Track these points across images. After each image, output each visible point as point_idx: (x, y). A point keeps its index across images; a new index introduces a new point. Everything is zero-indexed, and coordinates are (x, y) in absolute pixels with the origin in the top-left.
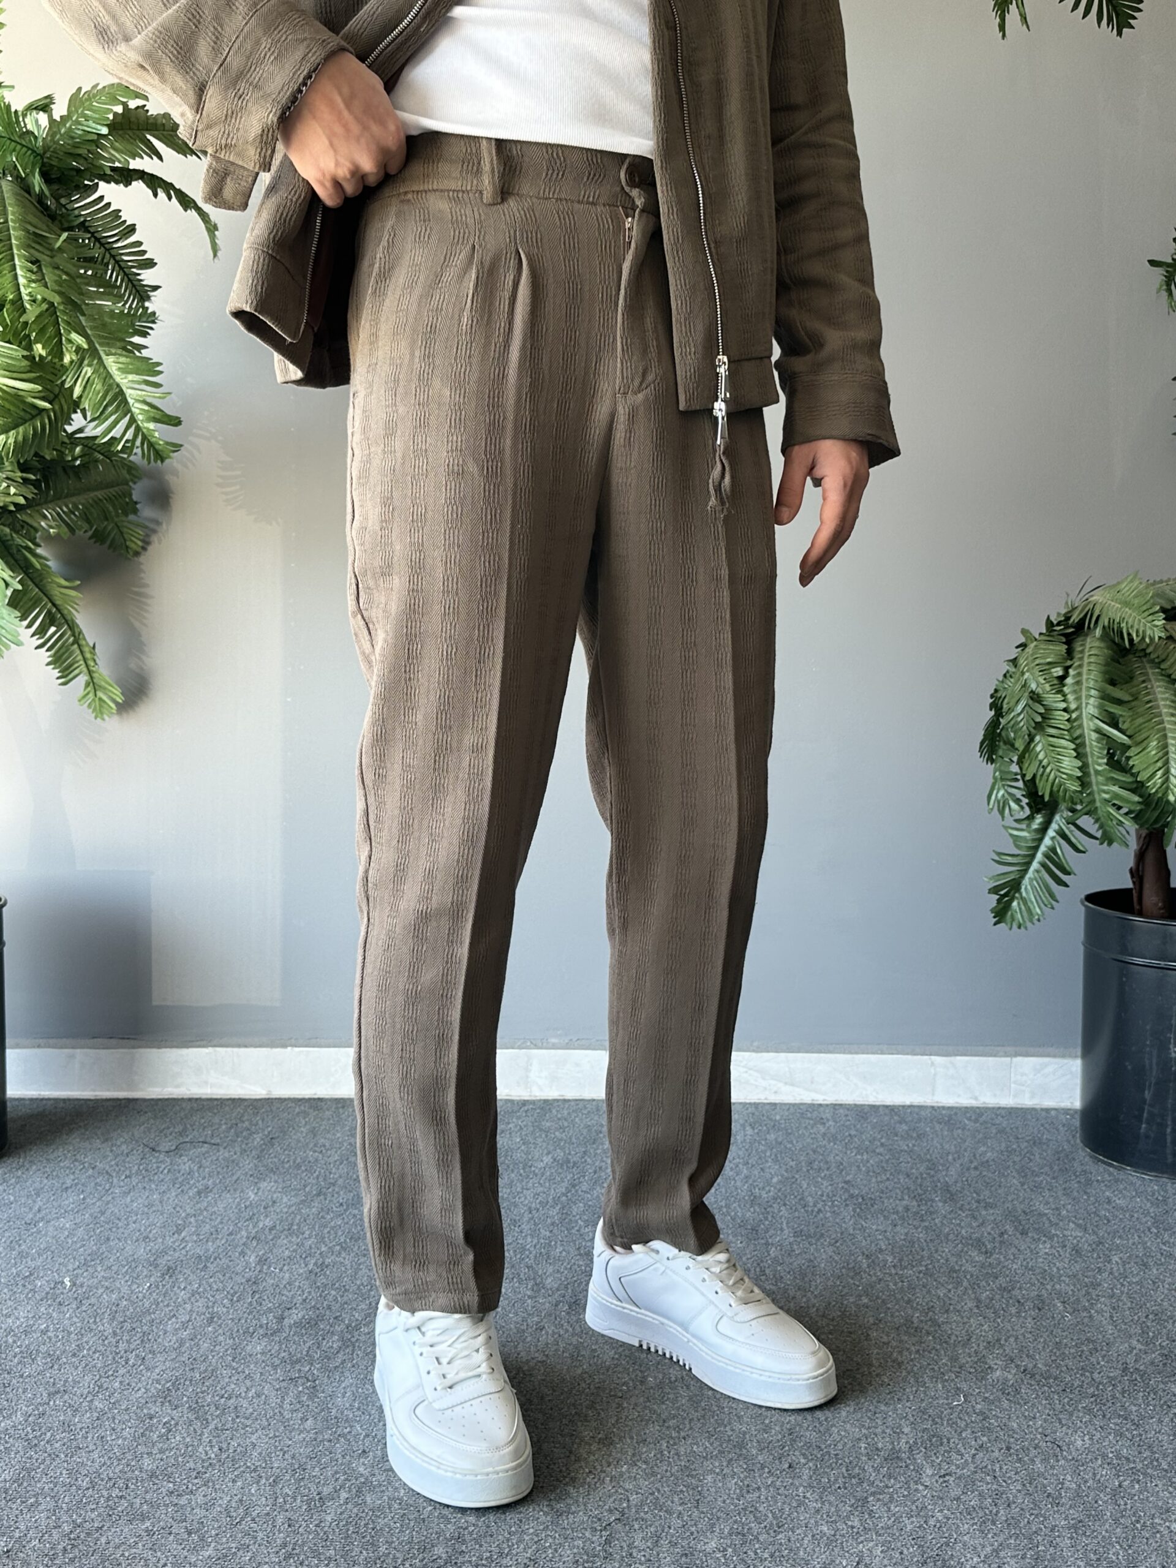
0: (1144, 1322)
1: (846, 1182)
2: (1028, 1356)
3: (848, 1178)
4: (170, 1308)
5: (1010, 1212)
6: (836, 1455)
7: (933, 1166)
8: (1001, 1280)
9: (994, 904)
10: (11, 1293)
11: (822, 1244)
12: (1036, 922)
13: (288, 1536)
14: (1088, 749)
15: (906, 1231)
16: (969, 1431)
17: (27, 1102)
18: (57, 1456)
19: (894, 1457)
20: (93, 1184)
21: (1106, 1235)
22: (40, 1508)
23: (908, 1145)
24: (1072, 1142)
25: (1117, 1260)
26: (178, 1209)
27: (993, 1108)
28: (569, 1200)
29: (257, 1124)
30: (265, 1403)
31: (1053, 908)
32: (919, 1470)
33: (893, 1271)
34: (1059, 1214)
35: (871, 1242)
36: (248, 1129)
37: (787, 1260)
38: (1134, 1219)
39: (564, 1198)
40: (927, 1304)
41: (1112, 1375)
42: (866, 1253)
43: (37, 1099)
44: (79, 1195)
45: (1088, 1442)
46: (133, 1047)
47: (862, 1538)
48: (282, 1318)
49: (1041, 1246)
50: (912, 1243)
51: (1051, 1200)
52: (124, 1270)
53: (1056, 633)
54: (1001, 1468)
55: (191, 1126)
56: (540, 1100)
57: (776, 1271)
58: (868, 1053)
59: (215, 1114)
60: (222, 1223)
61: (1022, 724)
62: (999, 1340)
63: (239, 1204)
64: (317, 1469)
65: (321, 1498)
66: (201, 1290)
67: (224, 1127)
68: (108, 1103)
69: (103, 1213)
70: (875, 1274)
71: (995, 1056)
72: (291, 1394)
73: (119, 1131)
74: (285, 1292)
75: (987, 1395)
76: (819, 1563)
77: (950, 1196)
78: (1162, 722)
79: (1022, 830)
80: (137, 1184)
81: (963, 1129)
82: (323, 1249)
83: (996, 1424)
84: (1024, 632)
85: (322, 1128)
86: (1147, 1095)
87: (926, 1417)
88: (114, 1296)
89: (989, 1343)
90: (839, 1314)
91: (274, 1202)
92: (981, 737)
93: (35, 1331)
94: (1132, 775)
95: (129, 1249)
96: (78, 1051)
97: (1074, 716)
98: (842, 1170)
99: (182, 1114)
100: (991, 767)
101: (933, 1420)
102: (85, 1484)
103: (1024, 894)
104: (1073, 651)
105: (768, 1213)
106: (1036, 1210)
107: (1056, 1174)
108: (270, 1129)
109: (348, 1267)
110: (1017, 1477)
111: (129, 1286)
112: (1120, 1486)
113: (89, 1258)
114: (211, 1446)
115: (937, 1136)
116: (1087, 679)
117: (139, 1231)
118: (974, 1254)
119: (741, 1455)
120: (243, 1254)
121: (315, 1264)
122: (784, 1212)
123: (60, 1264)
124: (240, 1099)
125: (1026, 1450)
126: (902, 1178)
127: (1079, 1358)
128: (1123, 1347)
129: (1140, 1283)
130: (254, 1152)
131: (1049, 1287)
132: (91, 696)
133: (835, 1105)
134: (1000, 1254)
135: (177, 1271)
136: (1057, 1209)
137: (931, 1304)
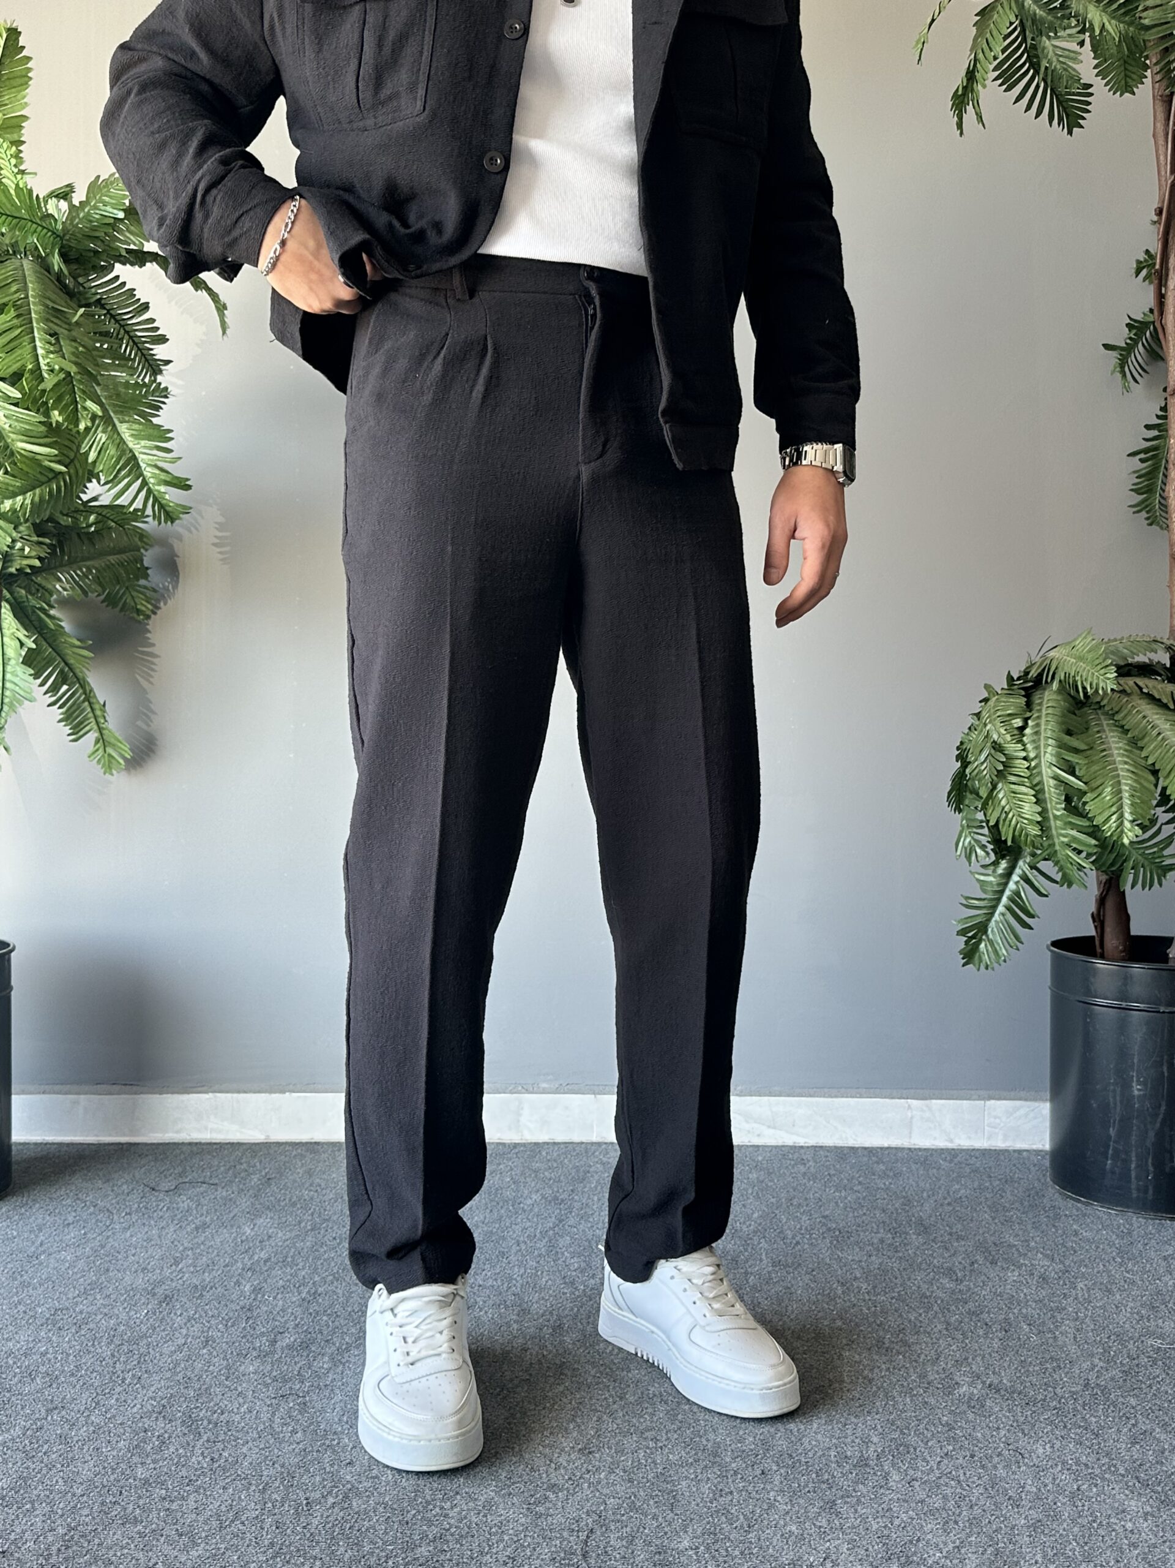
0: (1106, 1342)
1: (824, 1217)
2: (994, 1373)
3: (827, 1213)
4: (167, 1333)
5: (981, 1244)
6: (808, 1462)
7: (908, 1202)
8: (971, 1305)
9: (963, 946)
10: (12, 1319)
11: (799, 1272)
12: (1002, 963)
13: (275, 1537)
14: (1047, 795)
15: (880, 1261)
16: (935, 1440)
17: (32, 1147)
18: (53, 1466)
19: (863, 1463)
20: (94, 1221)
21: (1072, 1264)
22: (36, 1513)
23: (885, 1184)
24: (1043, 1181)
25: (1082, 1286)
26: (176, 1243)
27: (968, 1150)
28: (555, 1234)
29: (255, 1166)
30: (256, 1418)
31: (1018, 949)
32: (886, 1476)
33: (867, 1297)
34: (1028, 1246)
35: (847, 1271)
36: (246, 1171)
37: (765, 1288)
38: (1099, 1250)
39: (551, 1232)
40: (898, 1326)
41: (1073, 1389)
42: (841, 1281)
43: (41, 1144)
44: (80, 1231)
45: (1049, 1450)
46: (136, 1094)
47: (829, 1537)
48: (274, 1342)
49: (1009, 1274)
50: (885, 1272)
51: (1020, 1233)
52: (122, 1299)
53: (1016, 687)
54: (965, 1474)
55: (191, 1168)
56: (531, 1143)
57: (754, 1297)
58: (847, 1097)
59: (214, 1157)
60: (218, 1255)
61: (985, 772)
62: (966, 1359)
63: (235, 1239)
64: (305, 1477)
65: (308, 1503)
66: (197, 1316)
68: (112, 1147)
69: (103, 1247)
70: (849, 1299)
71: (969, 1099)
72: (282, 1410)
73: (121, 1172)
74: (279, 1318)
75: (953, 1408)
76: (787, 1559)
77: (924, 1228)
78: (1116, 769)
79: (989, 875)
80: (137, 1221)
81: (938, 1169)
82: (317, 1278)
83: (961, 1434)
84: (987, 687)
85: (318, 1169)
86: (1112, 1132)
87: (894, 1428)
88: (112, 1322)
89: (957, 1361)
90: (813, 1335)
91: (270, 1237)
92: (948, 788)
93: (35, 1354)
94: (1089, 819)
95: (128, 1279)
96: (82, 1096)
97: (1033, 764)
98: (821, 1206)
99: (182, 1157)
100: (958, 816)
101: (901, 1431)
102: (80, 1491)
103: (991, 936)
104: (1032, 703)
105: (748, 1245)
106: (1006, 1242)
107: (1026, 1209)
108: (267, 1170)
109: (340, 1295)
110: (979, 1482)
111: (127, 1313)
112: (1078, 1489)
113: (89, 1287)
114: (204, 1457)
115: (913, 1175)
116: (1045, 729)
117: (138, 1263)
118: (945, 1281)
119: (715, 1463)
120: (238, 1283)
121: (309, 1292)
122: (764, 1244)
123: (60, 1293)
124: (238, 1143)
125: (989, 1458)
126: (878, 1213)
127: (1042, 1375)
128: (1086, 1365)
129: (1103, 1307)
130: (251, 1192)
131: (1016, 1311)
132: (101, 752)
133: (816, 1146)
134: (970, 1281)
135: (173, 1299)
136: (1027, 1241)
137: (902, 1327)
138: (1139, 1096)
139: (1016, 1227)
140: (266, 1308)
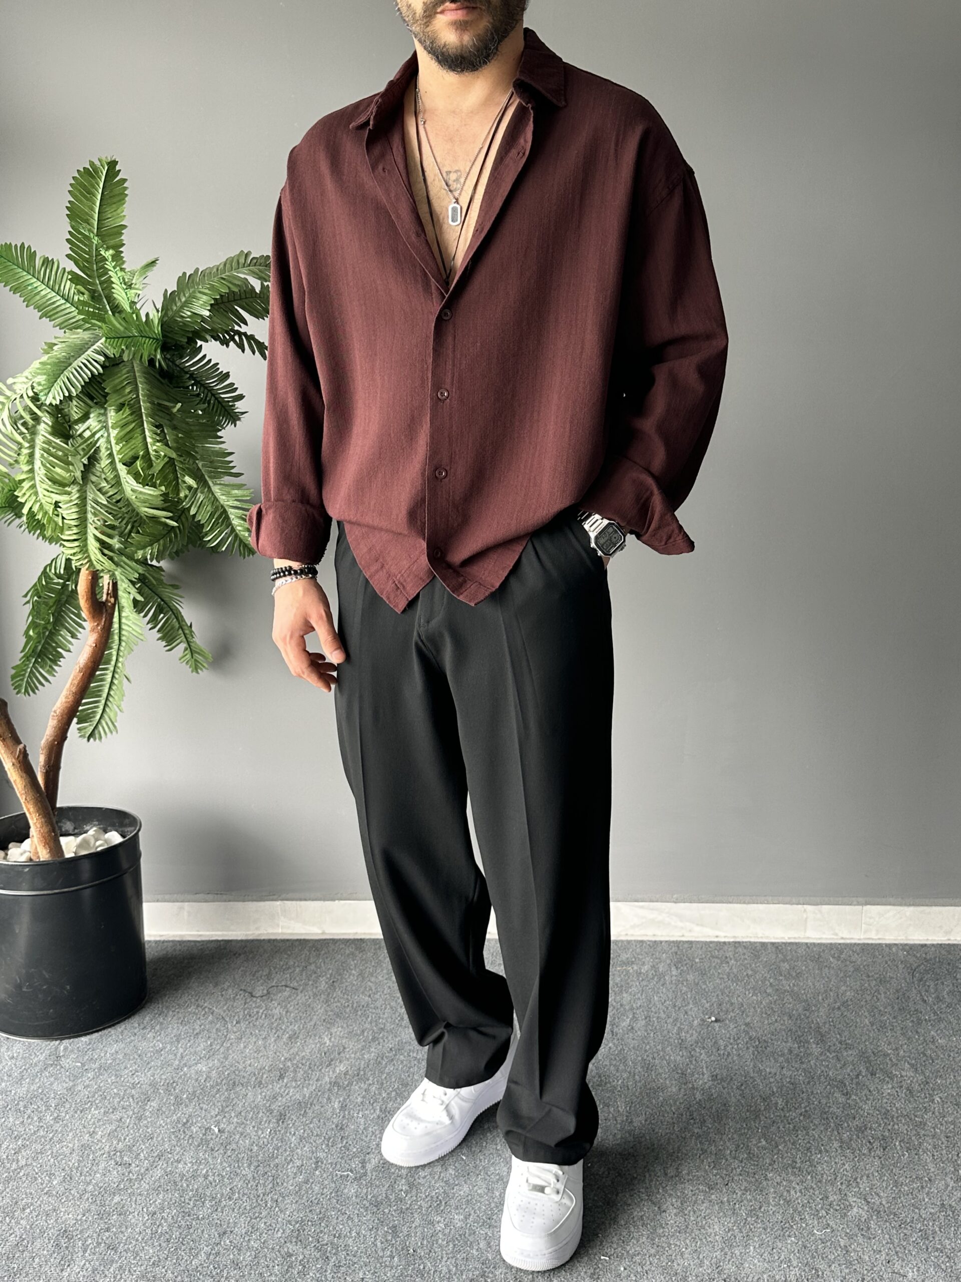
0: (956, 1161)
1: (747, 1025)
3: (748, 1020)
4: (288, 1153)
5: (863, 1053)
7: (808, 1006)
8: (858, 1121)
11: (732, 1088)
15: (790, 1073)
20: (214, 1030)
23: (789, 985)
25: (938, 1099)
26: (278, 1054)
27: (851, 945)
29: (321, 966)
34: (898, 1054)
35: (767, 1085)
36: (315, 973)
44: (206, 1041)
45: (916, 1273)
46: (225, 901)
48: (363, 1163)
49: (885, 1087)
50: (794, 1084)
52: (250, 1116)
55: (275, 968)
59: (289, 955)
62: (856, 1179)
63: (319, 1050)
66: (306, 1135)
69: (226, 1058)
71: (850, 905)
73: (224, 975)
74: (364, 1138)
75: (848, 1231)
77: (822, 1038)
80: (246, 1028)
81: (829, 968)
85: (367, 970)
88: (247, 1141)
89: (849, 1181)
91: (344, 1048)
93: (199, 1175)
95: (250, 1095)
96: (187, 904)
98: (743, 1012)
99: (266, 956)
105: (692, 1056)
106: (881, 1051)
108: (330, 971)
111: (256, 1132)
113: (224, 1105)
115: (811, 975)
117: (255, 1074)
118: (838, 1095)
120: (329, 1099)
124: (304, 940)
126: (786, 1018)
128: (942, 1185)
130: (322, 996)
132: (189, 656)
133: (735, 942)
134: (856, 1095)
135: (287, 1118)
136: (897, 1049)
137: (808, 1145)
139: (889, 1034)
140: (353, 1127)
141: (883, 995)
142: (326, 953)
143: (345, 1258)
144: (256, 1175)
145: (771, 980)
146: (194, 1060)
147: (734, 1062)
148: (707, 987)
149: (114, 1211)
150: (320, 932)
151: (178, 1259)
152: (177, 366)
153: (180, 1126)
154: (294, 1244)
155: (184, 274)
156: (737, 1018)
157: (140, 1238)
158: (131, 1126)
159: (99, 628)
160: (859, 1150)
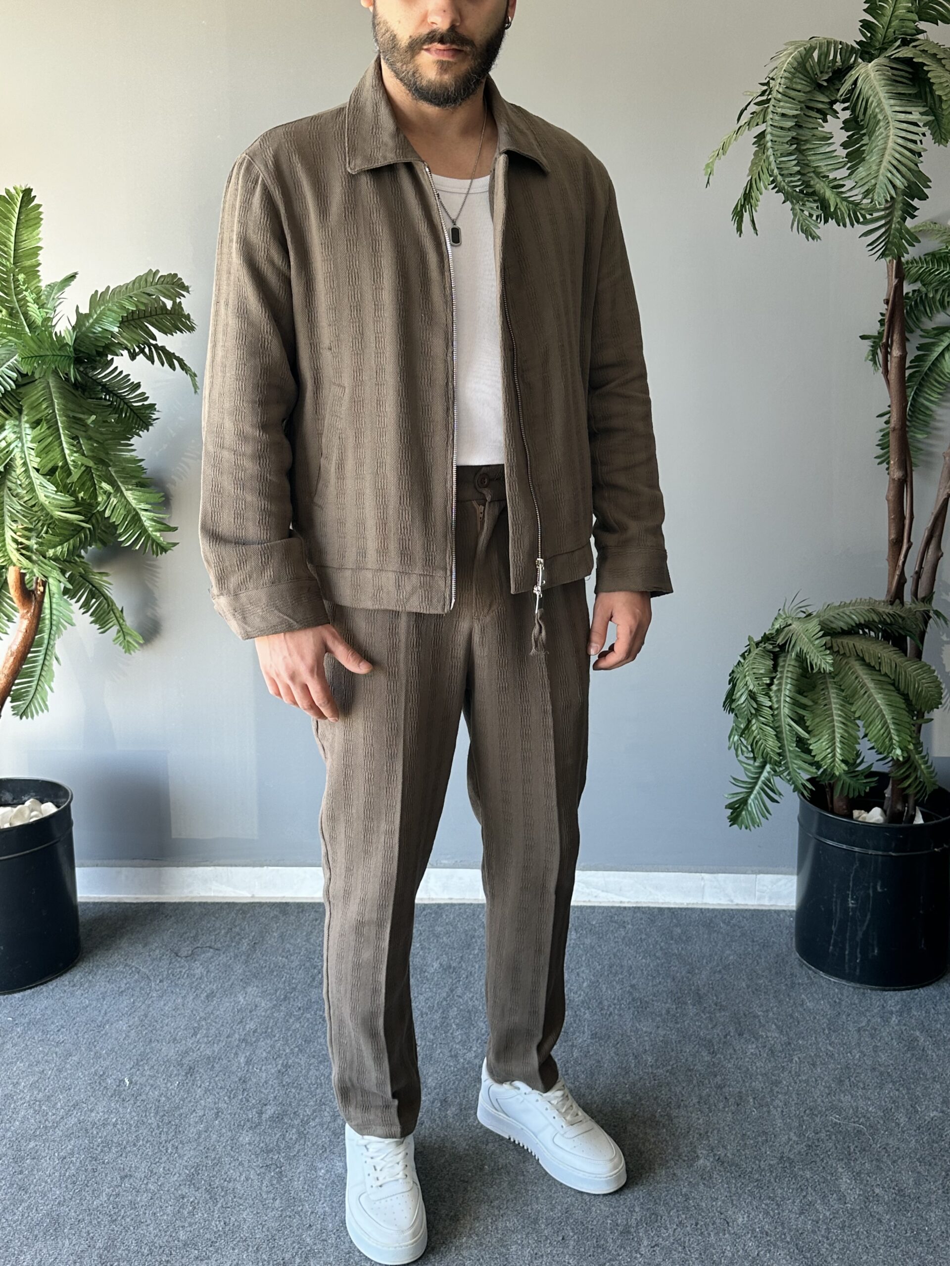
0: (802, 1117)
1: (632, 986)
2: (723, 1146)
3: (634, 982)
4: (192, 1104)
5: (735, 1014)
6: (592, 1229)
7: (692, 969)
8: (718, 1078)
9: (730, 814)
10: (92, 1090)
11: (608, 1046)
12: (756, 826)
14: (784, 735)
15: (664, 1032)
16: (675, 1210)
17: (91, 906)
18: (129, 1228)
19: (626, 1231)
20: (138, 989)
21: (794, 1036)
23: (678, 949)
24: (789, 946)
25: (797, 1059)
26: (194, 1012)
27: (743, 910)
29: (245, 929)
30: (251, 1186)
31: (767, 819)
32: (639, 1243)
33: (650, 1071)
34: (767, 1016)
35: (641, 1043)
36: (239, 934)
37: (584, 1061)
39: (445, 1003)
42: (636, 1054)
43: (97, 903)
44: (130, 999)
45: (746, 1219)
46: (160, 866)
48: (260, 1113)
49: (750, 1047)
50: (666, 1043)
51: (764, 1002)
52: (162, 1069)
54: (689, 1240)
55: (202, 930)
57: (575, 1070)
58: (658, 871)
59: (217, 918)
60: (223, 1026)
61: (745, 710)
62: (707, 1132)
63: (233, 1008)
64: (282, 1240)
66: (210, 1087)
67: (223, 932)
68: (146, 907)
69: (146, 1016)
70: (638, 1073)
71: (745, 873)
72: (267, 1178)
73: (154, 936)
74: (263, 1090)
75: (691, 1180)
77: (699, 998)
78: (833, 721)
79: (749, 765)
80: (167, 987)
81: (718, 932)
83: (692, 1204)
87: (651, 1198)
88: (156, 1093)
89: (700, 1135)
91: (256, 1006)
93: (109, 1124)
94: (812, 756)
95: (165, 1050)
96: (124, 868)
97: (776, 712)
98: (630, 975)
99: (196, 917)
100: (730, 717)
102: (146, 1251)
103: (750, 809)
104: (778, 665)
105: (577, 1015)
106: (752, 1013)
108: (253, 934)
109: (303, 1067)
111: (166, 1084)
113: (139, 1058)
114: (220, 1222)
115: (699, 939)
116: (785, 689)
117: (170, 1033)
118: (705, 1054)
119: (535, 1229)
120: (236, 1054)
121: (282, 1064)
122: (587, 1016)
123: (122, 1064)
124: (233, 903)
125: (706, 1225)
126: (669, 981)
127: (754, 1148)
128: (784, 1139)
129: (807, 1081)
130: (243, 957)
131: (747, 1084)
132: (121, 638)
133: (635, 908)
134: (722, 1053)
135: (195, 1070)
136: (767, 1011)
137: (670, 1100)
138: (852, 908)
139: (762, 997)
140: (255, 1080)
141: (763, 960)
142: (251, 916)
143: (232, 1199)
144: (160, 1124)
145: (662, 944)
146: (117, 1016)
147: (614, 1021)
148: (602, 950)
149: (28, 1155)
150: (250, 895)
151: (81, 1199)
152: (89, 377)
153: (96, 1078)
154: (187, 1187)
155: (96, 292)
156: (625, 980)
157: (49, 1180)
158: (52, 1077)
159: (29, 614)
160: (715, 1106)
